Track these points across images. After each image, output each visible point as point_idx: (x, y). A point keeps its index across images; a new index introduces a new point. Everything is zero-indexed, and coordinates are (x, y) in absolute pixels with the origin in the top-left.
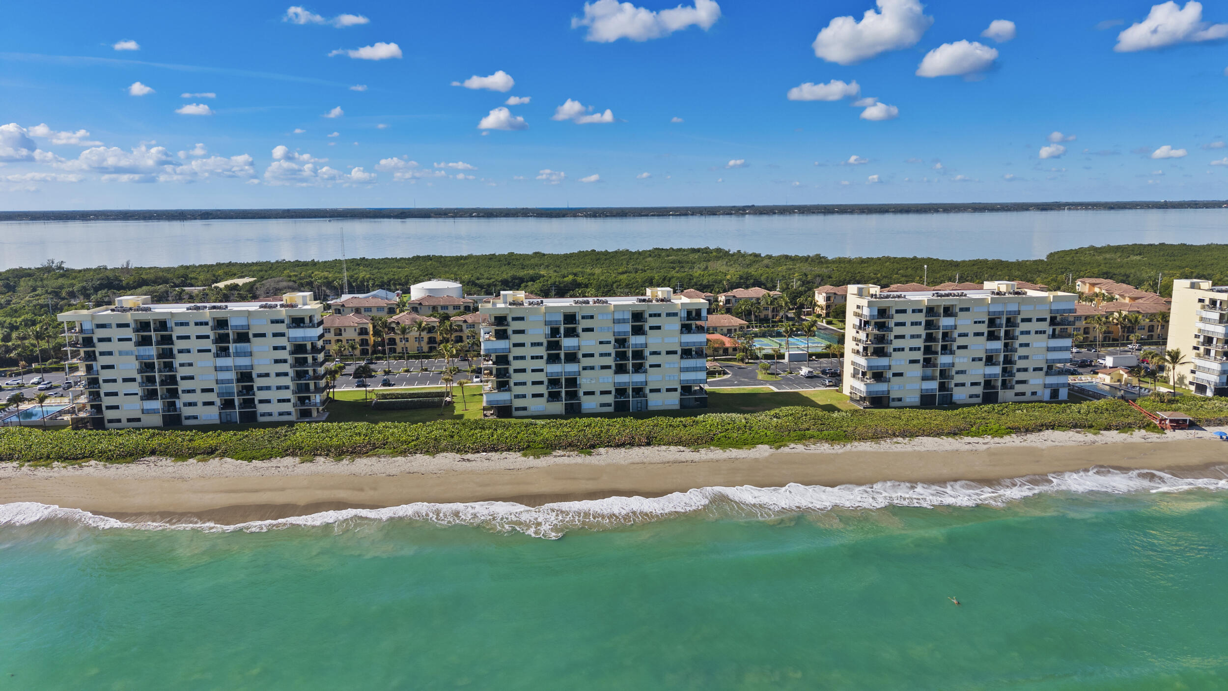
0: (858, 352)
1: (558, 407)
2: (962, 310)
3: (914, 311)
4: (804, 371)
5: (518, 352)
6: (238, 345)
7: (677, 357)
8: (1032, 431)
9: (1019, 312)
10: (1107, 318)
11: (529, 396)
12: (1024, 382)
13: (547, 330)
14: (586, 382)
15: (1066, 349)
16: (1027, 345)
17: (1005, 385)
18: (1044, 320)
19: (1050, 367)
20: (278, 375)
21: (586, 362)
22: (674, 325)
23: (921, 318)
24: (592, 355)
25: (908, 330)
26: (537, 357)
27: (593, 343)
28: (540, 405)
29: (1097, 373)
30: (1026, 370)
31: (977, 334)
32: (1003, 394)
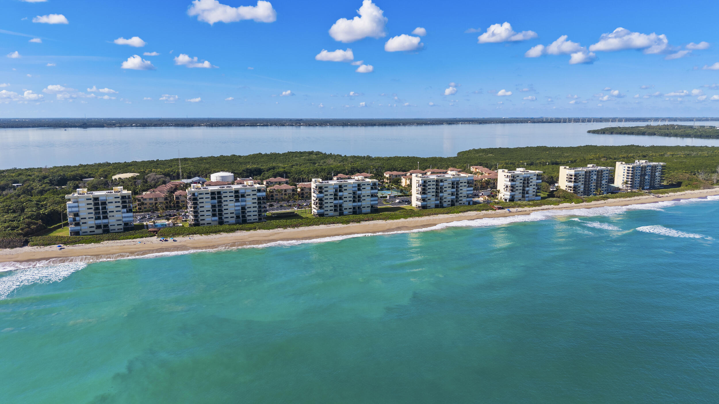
0: (418, 194)
1: (337, 213)
2: (445, 180)
3: (433, 181)
4: (397, 201)
5: (326, 197)
6: (242, 198)
7: (370, 197)
8: (465, 212)
9: (459, 181)
10: (481, 181)
11: (329, 210)
12: (461, 200)
13: (334, 190)
14: (345, 205)
15: (471, 190)
16: (462, 190)
17: (456, 201)
18: (466, 182)
19: (468, 196)
20: (253, 207)
21: (345, 199)
22: (369, 188)
23: (435, 183)
24: (346, 197)
25: (431, 187)
26: (331, 199)
27: (347, 194)
28: (331, 213)
29: (479, 197)
30: (462, 197)
31: (449, 187)
32: (456, 204)
